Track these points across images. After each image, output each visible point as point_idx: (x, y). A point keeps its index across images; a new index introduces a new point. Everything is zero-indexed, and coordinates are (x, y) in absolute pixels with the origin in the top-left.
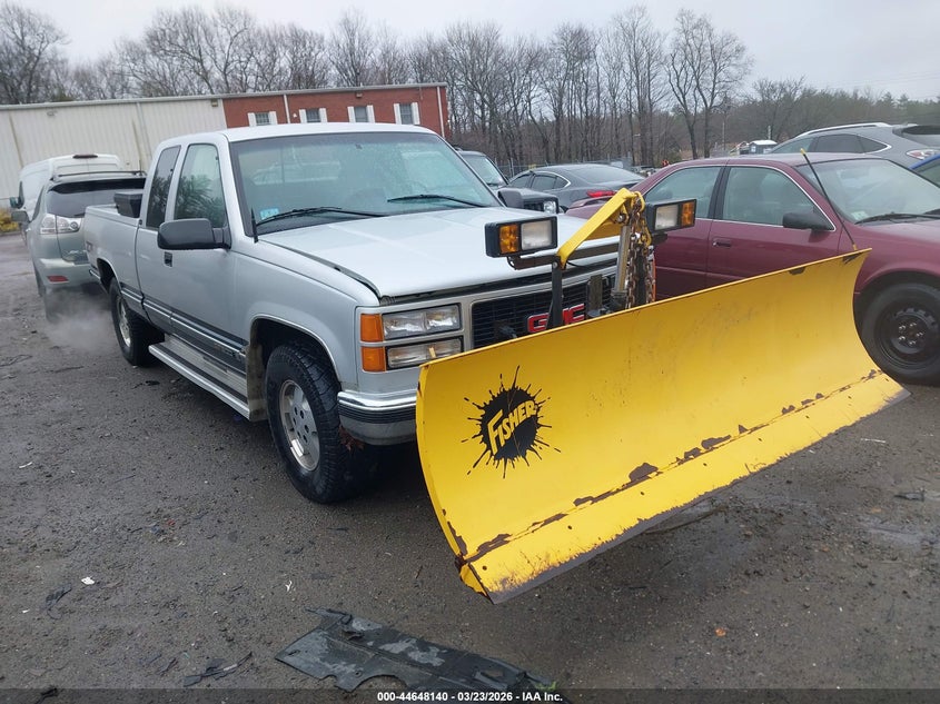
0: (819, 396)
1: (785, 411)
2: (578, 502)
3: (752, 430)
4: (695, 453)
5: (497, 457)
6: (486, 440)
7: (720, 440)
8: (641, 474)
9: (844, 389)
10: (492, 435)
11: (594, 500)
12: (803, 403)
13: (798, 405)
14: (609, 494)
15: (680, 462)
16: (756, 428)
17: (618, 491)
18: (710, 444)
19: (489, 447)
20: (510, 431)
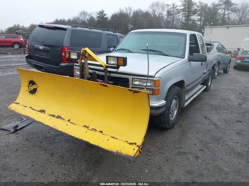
0: (101, 132)
1: (85, 126)
2: (30, 107)
3: (71, 123)
4: (54, 116)
5: (29, 92)
6: (29, 88)
7: (62, 118)
8: (42, 111)
9: (114, 138)
10: (30, 88)
11: (32, 109)
12: (93, 129)
13: (90, 128)
14: (34, 110)
15: (50, 115)
16: (72, 123)
17: (36, 110)
18: (59, 117)
19: (29, 90)
20: (32, 89)
